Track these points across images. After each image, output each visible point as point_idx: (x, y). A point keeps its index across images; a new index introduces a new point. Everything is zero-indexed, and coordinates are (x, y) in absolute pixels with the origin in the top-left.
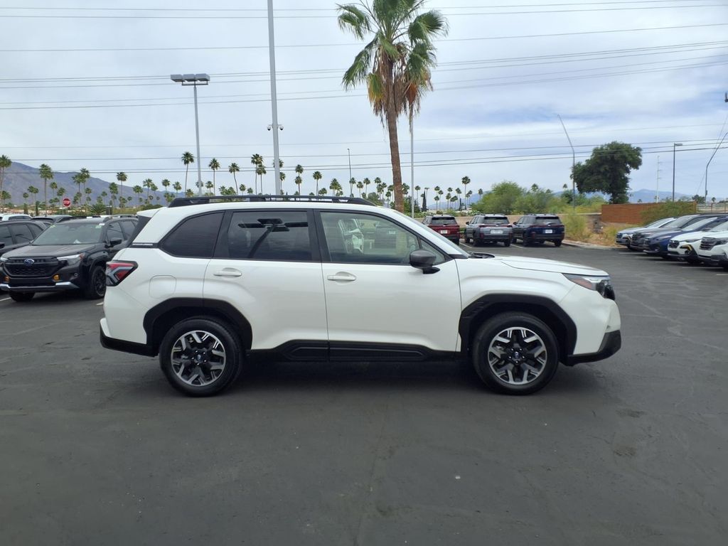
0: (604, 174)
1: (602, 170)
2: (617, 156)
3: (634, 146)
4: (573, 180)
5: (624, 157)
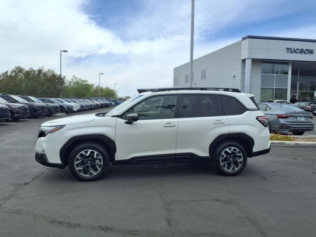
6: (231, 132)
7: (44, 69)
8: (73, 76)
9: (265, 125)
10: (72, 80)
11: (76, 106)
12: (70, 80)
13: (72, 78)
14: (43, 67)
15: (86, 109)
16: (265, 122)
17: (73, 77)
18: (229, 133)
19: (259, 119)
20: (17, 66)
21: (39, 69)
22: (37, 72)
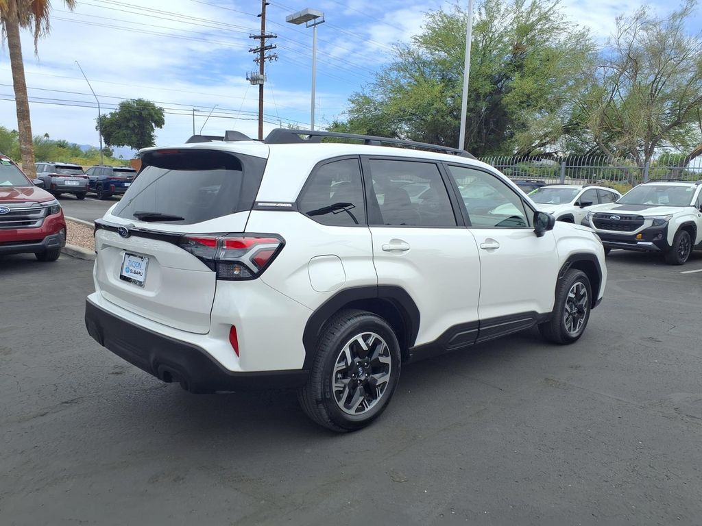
0: (133, 129)
1: (131, 125)
2: (145, 113)
3: (158, 105)
4: (98, 132)
5: (150, 114)
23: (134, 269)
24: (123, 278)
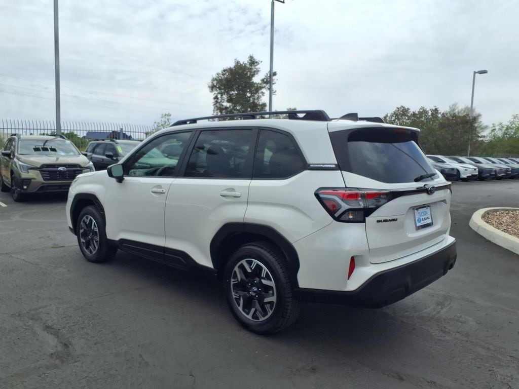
6: (246, 221)
7: (458, 107)
8: (513, 115)
9: (337, 215)
10: (512, 123)
11: (466, 170)
12: (508, 124)
13: (512, 120)
14: (455, 105)
15: (500, 175)
16: (340, 207)
17: (515, 118)
18: (242, 221)
19: (321, 196)
20: (399, 107)
21: (434, 108)
22: (430, 113)
23: (423, 217)
24: (419, 228)
